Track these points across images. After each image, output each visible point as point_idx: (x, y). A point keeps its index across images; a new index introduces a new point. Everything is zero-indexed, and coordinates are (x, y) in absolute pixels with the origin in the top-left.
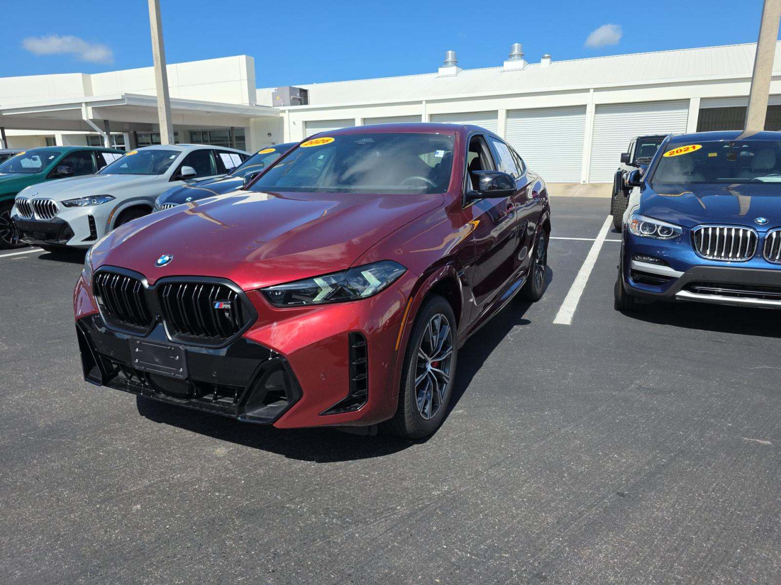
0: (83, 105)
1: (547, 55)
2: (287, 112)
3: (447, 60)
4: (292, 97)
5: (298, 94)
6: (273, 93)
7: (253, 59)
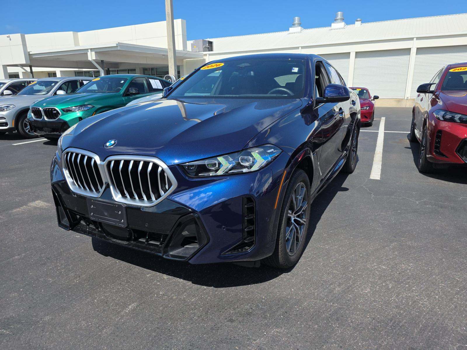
0: (89, 50)
1: (359, 19)
2: (208, 55)
3: (295, 23)
4: (204, 46)
5: (207, 45)
6: (191, 44)
7: (185, 21)
